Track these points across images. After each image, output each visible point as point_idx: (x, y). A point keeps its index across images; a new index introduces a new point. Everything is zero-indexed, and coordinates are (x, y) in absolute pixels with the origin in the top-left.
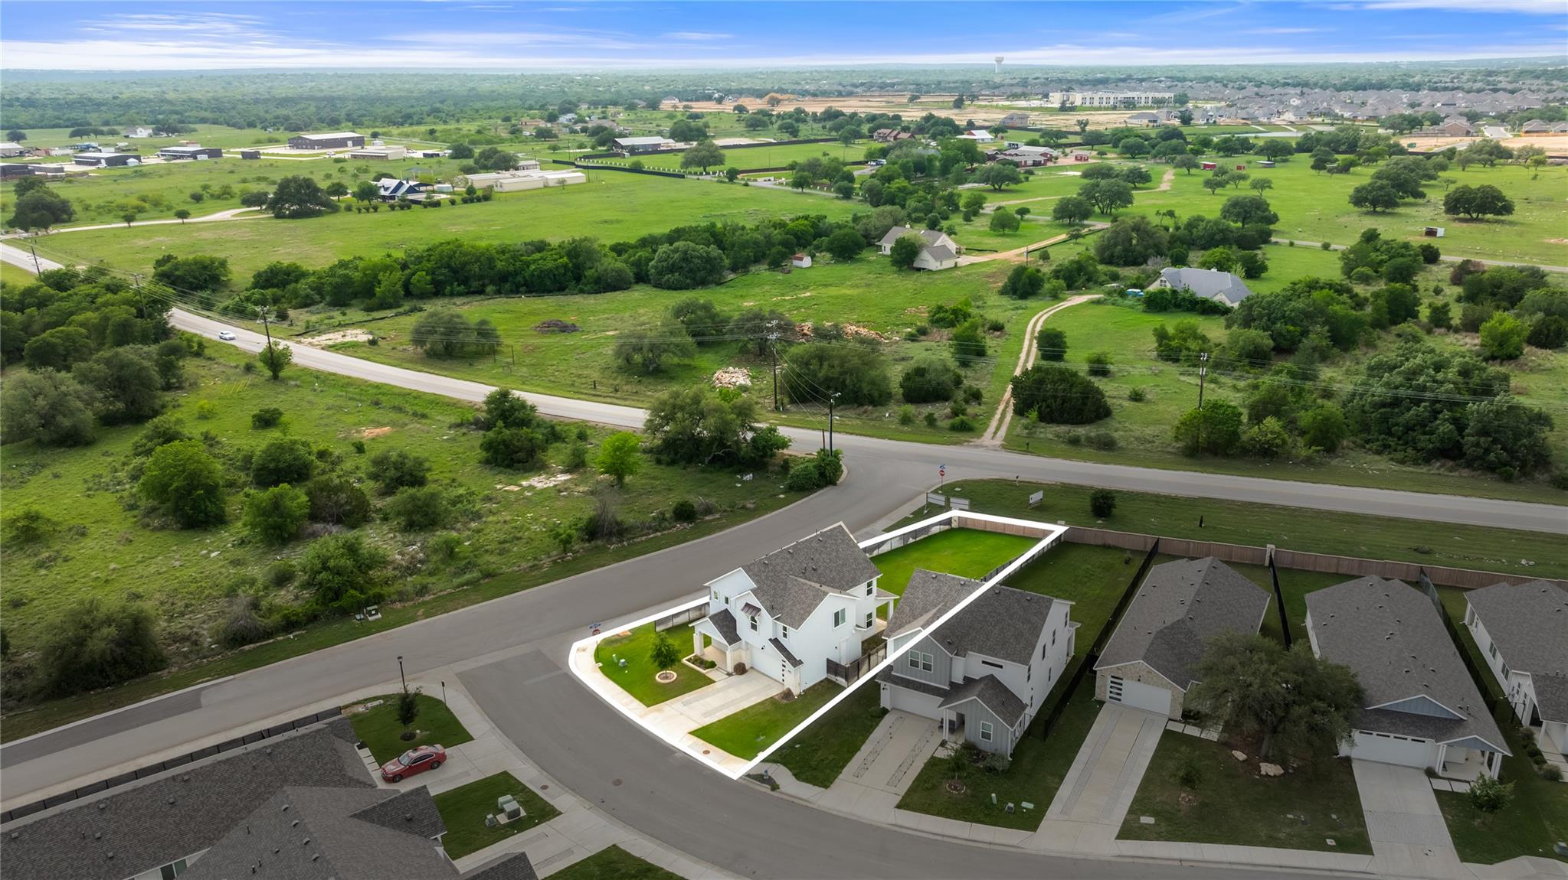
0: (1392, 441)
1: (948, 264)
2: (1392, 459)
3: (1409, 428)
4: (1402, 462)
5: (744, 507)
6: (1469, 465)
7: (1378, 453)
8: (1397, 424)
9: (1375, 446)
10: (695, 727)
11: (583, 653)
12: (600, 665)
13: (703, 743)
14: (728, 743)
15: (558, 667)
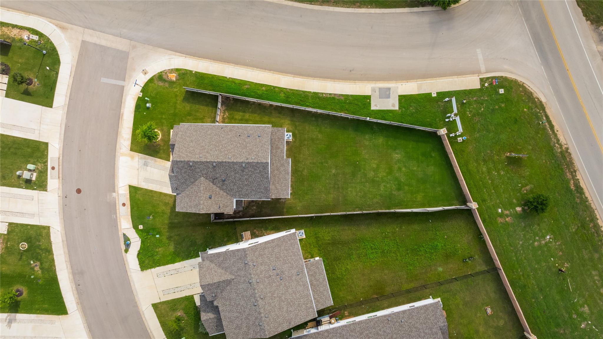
10: (135, 184)
11: (143, 76)
12: (141, 96)
13: (128, 198)
14: (135, 208)
15: (125, 77)
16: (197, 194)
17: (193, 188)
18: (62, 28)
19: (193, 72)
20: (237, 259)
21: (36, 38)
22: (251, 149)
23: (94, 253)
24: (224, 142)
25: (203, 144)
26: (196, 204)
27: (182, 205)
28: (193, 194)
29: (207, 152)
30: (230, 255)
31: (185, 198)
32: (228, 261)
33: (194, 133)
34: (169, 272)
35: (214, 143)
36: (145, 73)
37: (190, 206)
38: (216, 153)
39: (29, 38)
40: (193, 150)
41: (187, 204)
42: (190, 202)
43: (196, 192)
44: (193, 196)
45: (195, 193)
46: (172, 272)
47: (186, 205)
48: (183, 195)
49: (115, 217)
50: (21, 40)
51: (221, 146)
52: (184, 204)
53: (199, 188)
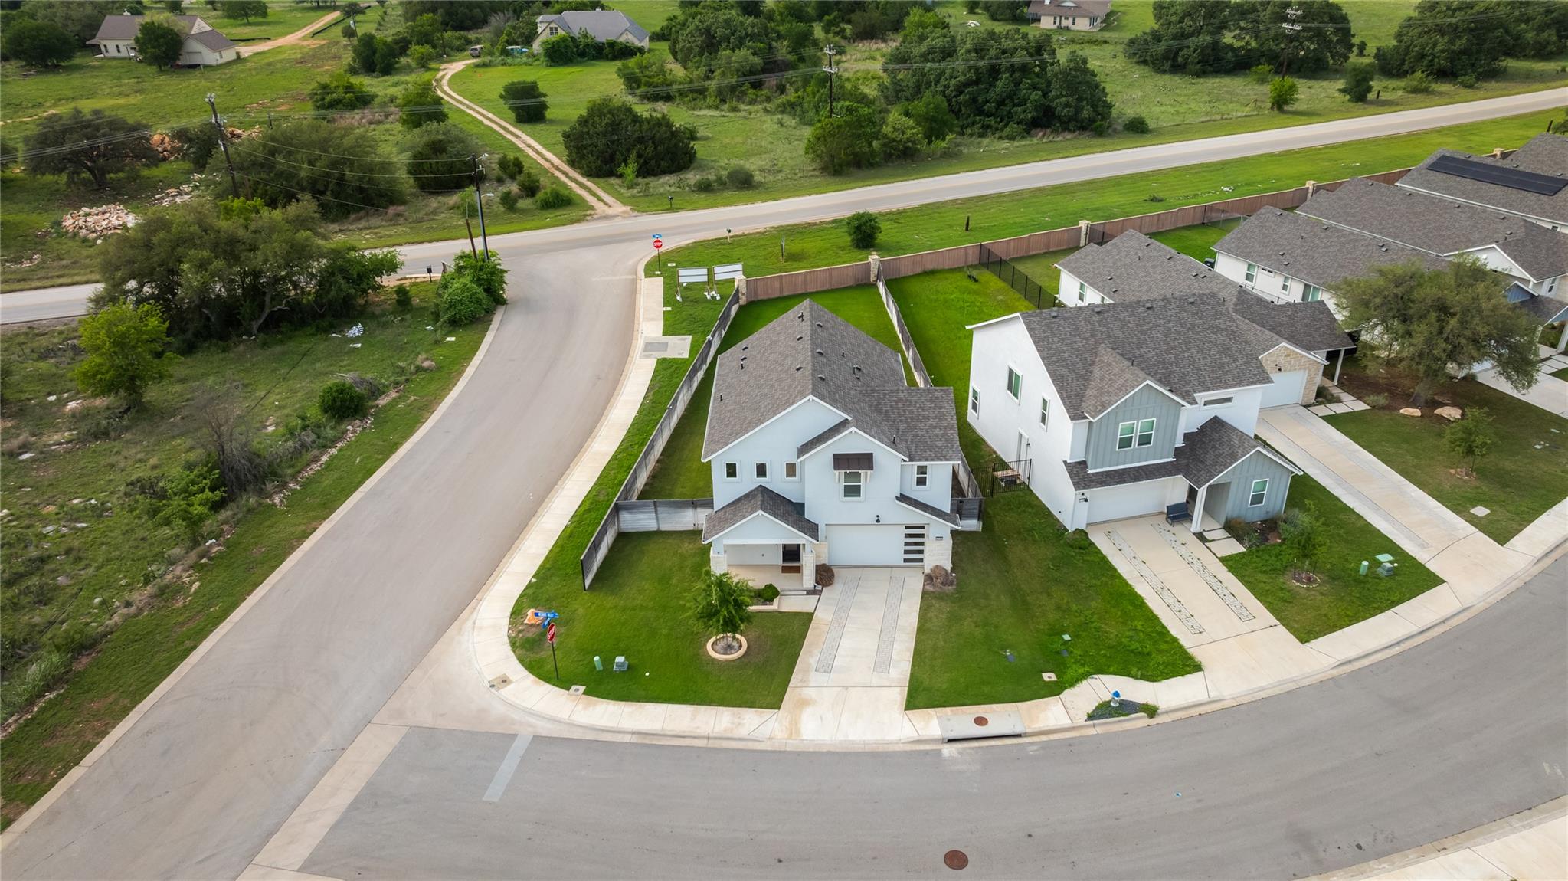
0: (991, 121)
1: (229, 55)
2: (1000, 138)
3: (1001, 103)
4: (1012, 138)
5: (419, 369)
6: (1066, 129)
7: (982, 135)
8: (987, 101)
9: (976, 128)
10: (899, 695)
11: (510, 687)
12: (582, 688)
13: (952, 711)
14: (986, 689)
15: (502, 734)
16: (901, 399)
17: (886, 412)
19: (534, 580)
20: (1053, 333)
23: (1200, 801)
26: (931, 401)
27: (939, 444)
28: (904, 411)
30: (1049, 350)
31: (917, 435)
32: (1066, 355)
34: (1172, 607)
36: (504, 681)
37: (940, 420)
41: (935, 427)
42: (927, 418)
43: (896, 403)
44: (909, 411)
45: (900, 405)
46: (1171, 600)
47: (937, 431)
48: (912, 442)
49: (1035, 748)
52: (937, 435)
53: (885, 395)
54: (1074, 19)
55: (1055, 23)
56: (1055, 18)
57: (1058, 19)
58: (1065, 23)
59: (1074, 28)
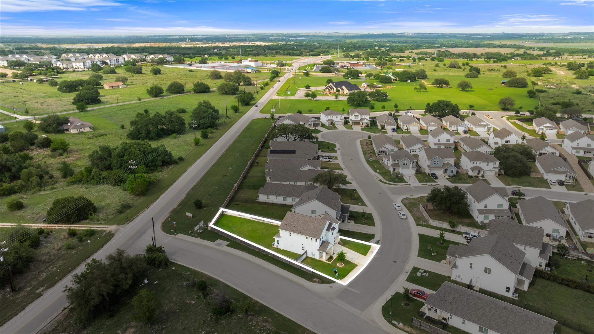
18: (374, 321)
21: (394, 322)
22: (292, 219)
24: (302, 225)
25: (312, 225)
29: (311, 221)
33: (314, 232)
35: (307, 225)
38: (307, 220)
39: (399, 324)
40: (317, 223)
50: (404, 324)
51: (305, 223)
54: (84, 128)
55: (77, 131)
56: (77, 129)
57: (78, 130)
58: (81, 130)
59: (84, 131)
